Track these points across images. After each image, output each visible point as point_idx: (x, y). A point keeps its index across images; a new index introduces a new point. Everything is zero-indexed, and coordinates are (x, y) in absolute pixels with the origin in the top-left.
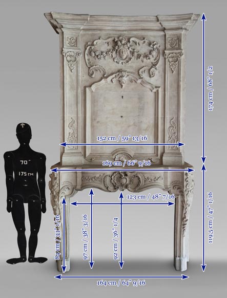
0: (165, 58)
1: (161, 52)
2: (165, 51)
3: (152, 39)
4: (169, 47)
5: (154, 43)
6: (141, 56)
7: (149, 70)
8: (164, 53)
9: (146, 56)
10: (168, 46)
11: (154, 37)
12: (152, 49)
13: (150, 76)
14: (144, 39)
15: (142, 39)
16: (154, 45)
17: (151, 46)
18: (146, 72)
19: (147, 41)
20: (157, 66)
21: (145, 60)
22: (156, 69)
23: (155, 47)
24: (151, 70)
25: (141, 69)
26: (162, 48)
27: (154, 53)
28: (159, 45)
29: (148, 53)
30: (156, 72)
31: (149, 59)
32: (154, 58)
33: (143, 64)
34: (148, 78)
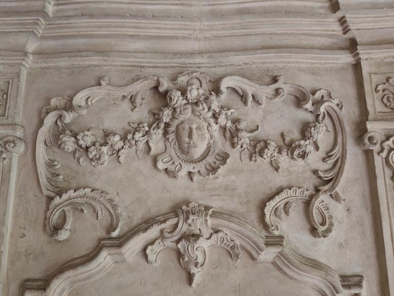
0: (368, 154)
1: (349, 129)
2: (369, 126)
3: (307, 82)
4: (380, 107)
5: (318, 95)
6: (266, 145)
7: (308, 204)
8: (361, 132)
9: (290, 147)
10: (374, 104)
11: (313, 72)
12: (310, 117)
13: (313, 231)
14: (275, 80)
15: (268, 80)
16: (318, 103)
17: (309, 106)
18: (296, 212)
19: (286, 89)
20: (338, 189)
21: (284, 160)
22: (336, 198)
23: (322, 109)
24: (317, 204)
25: (271, 197)
26: (349, 113)
27: (322, 135)
28: (336, 101)
29: (296, 135)
30: (337, 211)
31: (303, 156)
32: (321, 153)
33: (279, 180)
34: (307, 237)
